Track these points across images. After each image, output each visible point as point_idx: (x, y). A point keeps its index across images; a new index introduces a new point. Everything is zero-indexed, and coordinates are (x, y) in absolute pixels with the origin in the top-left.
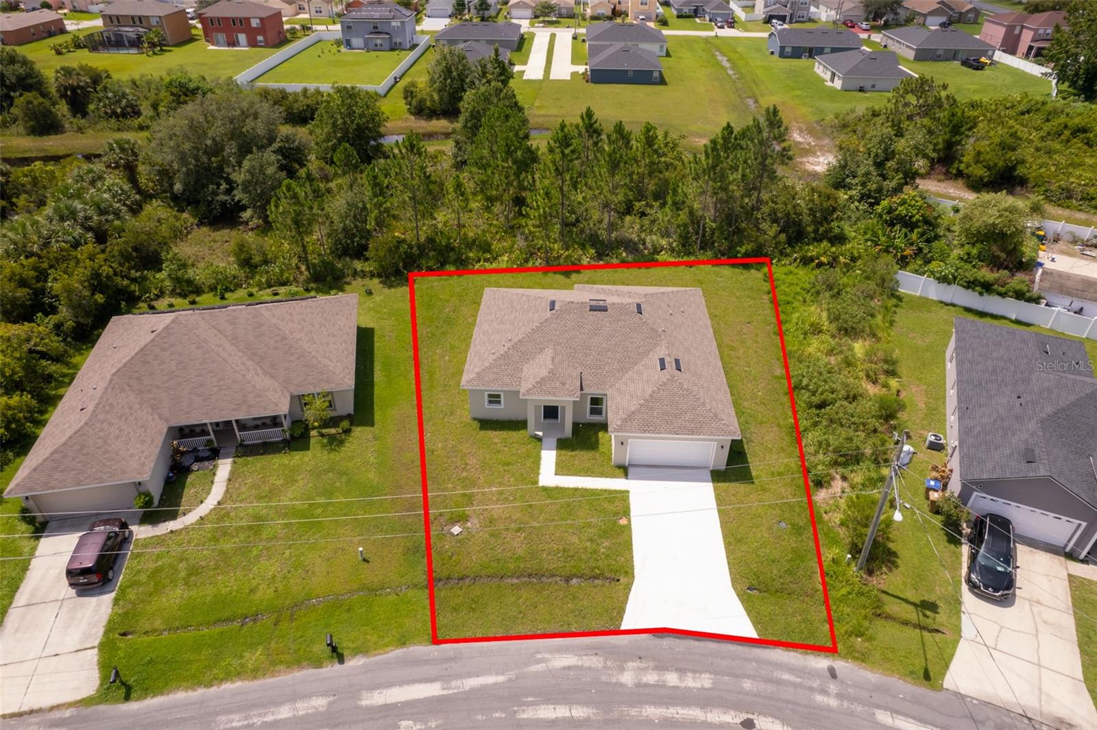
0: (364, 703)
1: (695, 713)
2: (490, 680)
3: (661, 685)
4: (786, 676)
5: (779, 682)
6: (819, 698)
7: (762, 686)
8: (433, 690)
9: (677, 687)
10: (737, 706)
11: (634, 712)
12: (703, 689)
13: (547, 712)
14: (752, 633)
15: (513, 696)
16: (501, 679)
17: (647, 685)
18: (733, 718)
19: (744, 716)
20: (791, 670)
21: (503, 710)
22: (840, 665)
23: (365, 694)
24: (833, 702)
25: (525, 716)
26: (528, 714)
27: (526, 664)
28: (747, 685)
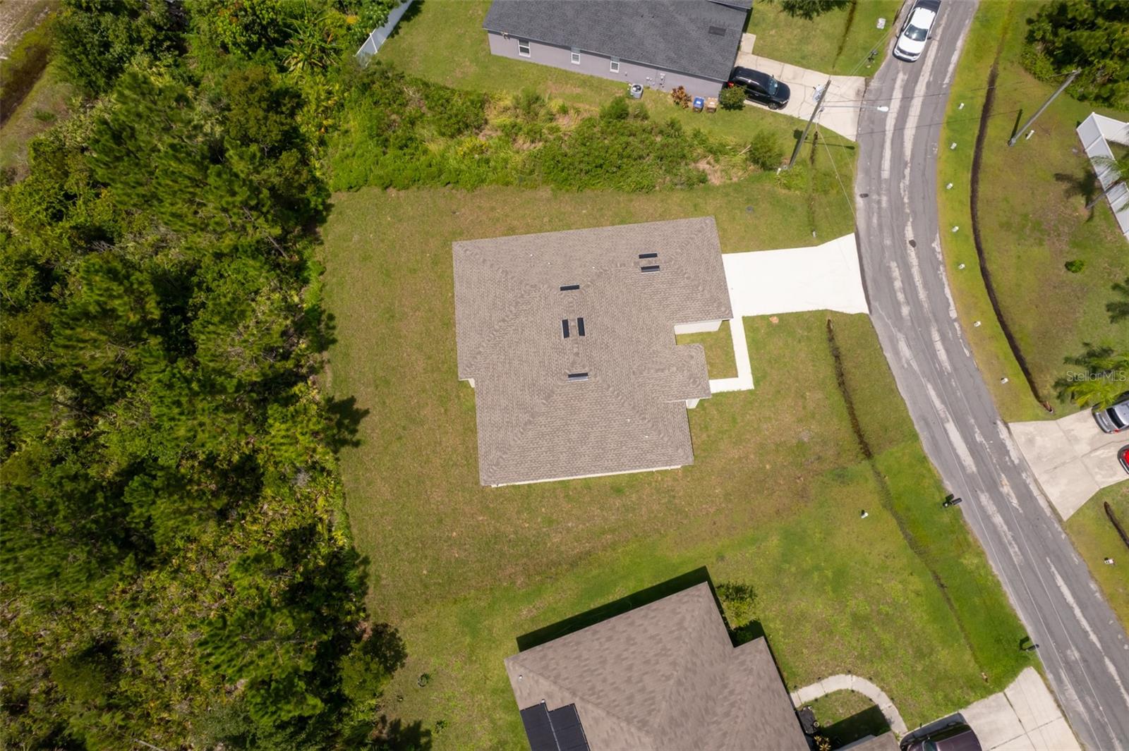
0: (974, 469)
1: (915, 271)
2: (932, 393)
3: (904, 290)
4: (875, 221)
5: (880, 225)
6: (884, 204)
7: (885, 234)
8: (951, 428)
9: (902, 281)
10: (904, 250)
11: (926, 305)
12: (898, 266)
13: (942, 355)
14: (853, 235)
15: (938, 377)
16: (929, 386)
17: (906, 298)
18: (912, 252)
19: (909, 245)
22: (857, 191)
23: (969, 471)
24: (884, 199)
26: (947, 365)
27: (914, 372)
28: (888, 242)
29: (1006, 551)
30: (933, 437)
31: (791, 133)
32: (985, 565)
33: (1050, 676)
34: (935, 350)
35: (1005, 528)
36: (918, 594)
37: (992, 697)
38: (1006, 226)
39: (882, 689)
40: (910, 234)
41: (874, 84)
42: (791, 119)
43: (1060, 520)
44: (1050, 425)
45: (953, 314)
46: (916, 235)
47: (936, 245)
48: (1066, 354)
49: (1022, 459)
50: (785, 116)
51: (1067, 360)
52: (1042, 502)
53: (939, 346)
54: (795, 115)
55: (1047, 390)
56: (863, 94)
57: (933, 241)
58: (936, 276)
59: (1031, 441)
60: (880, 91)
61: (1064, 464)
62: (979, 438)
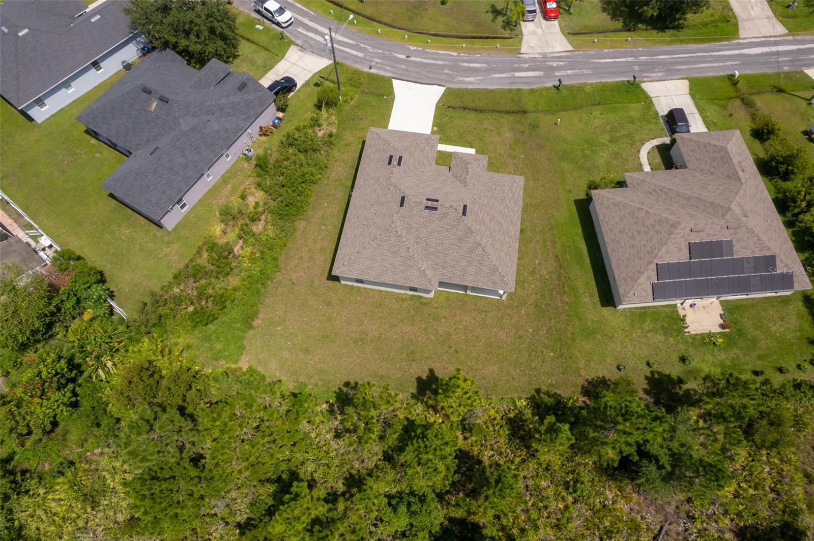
0: (542, 72)
1: (425, 61)
2: (497, 76)
4: (388, 68)
5: (392, 67)
6: (379, 61)
7: (398, 66)
8: (517, 74)
10: (410, 61)
11: (446, 63)
13: (477, 65)
14: (393, 80)
15: (489, 71)
16: (493, 76)
18: (413, 59)
19: (408, 59)
20: (385, 70)
21: (492, 67)
22: (366, 70)
23: (542, 75)
24: (376, 60)
25: (485, 65)
26: (483, 65)
27: (484, 79)
28: (404, 67)
30: (522, 83)
31: (314, 87)
32: (591, 84)
33: (646, 79)
34: (474, 67)
36: (602, 114)
37: (654, 102)
38: (411, 19)
39: (648, 141)
40: (403, 57)
41: (299, 42)
42: (306, 84)
43: (573, 51)
44: (525, 38)
45: (455, 54)
46: (403, 54)
47: (412, 48)
48: (490, 21)
49: (540, 54)
50: (302, 87)
51: (493, 21)
52: (564, 54)
53: (471, 65)
54: (304, 82)
55: (507, 33)
56: (302, 48)
57: (409, 48)
58: (431, 53)
59: (532, 47)
60: (304, 41)
61: (546, 40)
62: (526, 66)
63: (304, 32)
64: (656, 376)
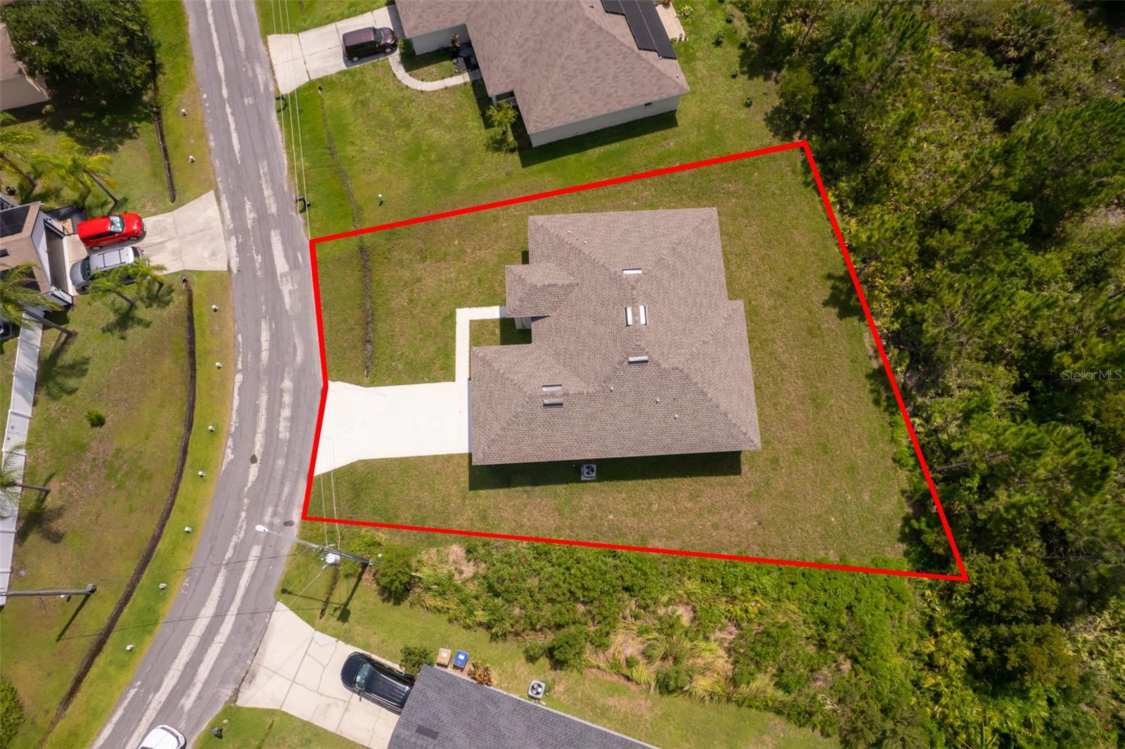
0: (273, 233)
1: (262, 426)
2: (288, 302)
3: (281, 405)
4: (286, 490)
5: (282, 484)
6: (270, 510)
7: (280, 472)
8: (280, 268)
9: (279, 415)
10: (266, 453)
11: (264, 388)
12: (278, 432)
13: (265, 336)
14: (317, 472)
15: (276, 313)
16: (288, 306)
17: (281, 396)
18: (258, 450)
19: (259, 458)
20: (292, 495)
21: (266, 311)
22: (295, 530)
23: (278, 231)
24: (267, 518)
25: (263, 324)
26: (264, 326)
27: (296, 322)
28: (280, 462)
29: (270, 169)
31: (352, 618)
32: (291, 159)
33: (272, 89)
34: (271, 341)
35: (264, 186)
36: (352, 143)
37: (320, 77)
38: (146, 476)
39: (400, 81)
40: (254, 470)
41: (227, 692)
42: (348, 640)
43: (217, 191)
44: (190, 266)
45: (239, 377)
46: (247, 470)
47: (229, 455)
48: (147, 331)
49: (227, 239)
50: (355, 644)
51: (148, 325)
52: (225, 204)
53: (265, 345)
54: (341, 643)
55: (179, 299)
56: (247, 677)
57: (231, 462)
58: (241, 421)
59: (213, 254)
60: (223, 682)
61: (194, 233)
62: (259, 259)
63: (194, 692)
64: (745, 69)
